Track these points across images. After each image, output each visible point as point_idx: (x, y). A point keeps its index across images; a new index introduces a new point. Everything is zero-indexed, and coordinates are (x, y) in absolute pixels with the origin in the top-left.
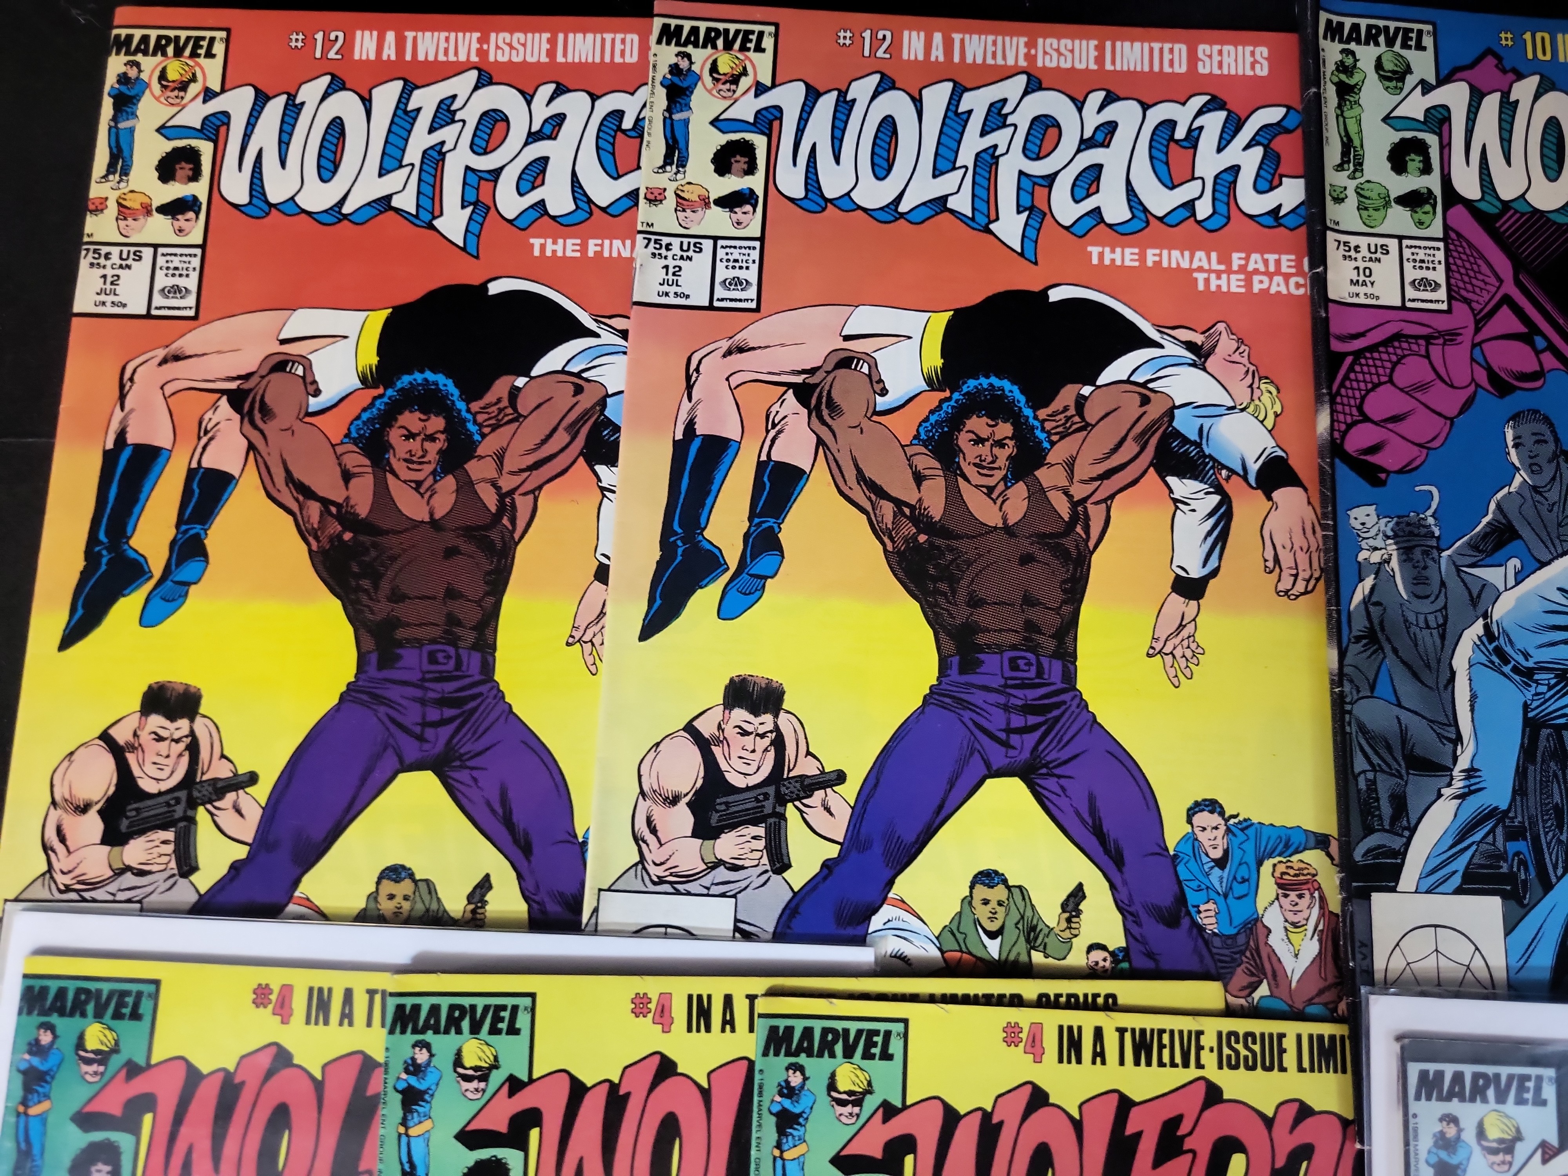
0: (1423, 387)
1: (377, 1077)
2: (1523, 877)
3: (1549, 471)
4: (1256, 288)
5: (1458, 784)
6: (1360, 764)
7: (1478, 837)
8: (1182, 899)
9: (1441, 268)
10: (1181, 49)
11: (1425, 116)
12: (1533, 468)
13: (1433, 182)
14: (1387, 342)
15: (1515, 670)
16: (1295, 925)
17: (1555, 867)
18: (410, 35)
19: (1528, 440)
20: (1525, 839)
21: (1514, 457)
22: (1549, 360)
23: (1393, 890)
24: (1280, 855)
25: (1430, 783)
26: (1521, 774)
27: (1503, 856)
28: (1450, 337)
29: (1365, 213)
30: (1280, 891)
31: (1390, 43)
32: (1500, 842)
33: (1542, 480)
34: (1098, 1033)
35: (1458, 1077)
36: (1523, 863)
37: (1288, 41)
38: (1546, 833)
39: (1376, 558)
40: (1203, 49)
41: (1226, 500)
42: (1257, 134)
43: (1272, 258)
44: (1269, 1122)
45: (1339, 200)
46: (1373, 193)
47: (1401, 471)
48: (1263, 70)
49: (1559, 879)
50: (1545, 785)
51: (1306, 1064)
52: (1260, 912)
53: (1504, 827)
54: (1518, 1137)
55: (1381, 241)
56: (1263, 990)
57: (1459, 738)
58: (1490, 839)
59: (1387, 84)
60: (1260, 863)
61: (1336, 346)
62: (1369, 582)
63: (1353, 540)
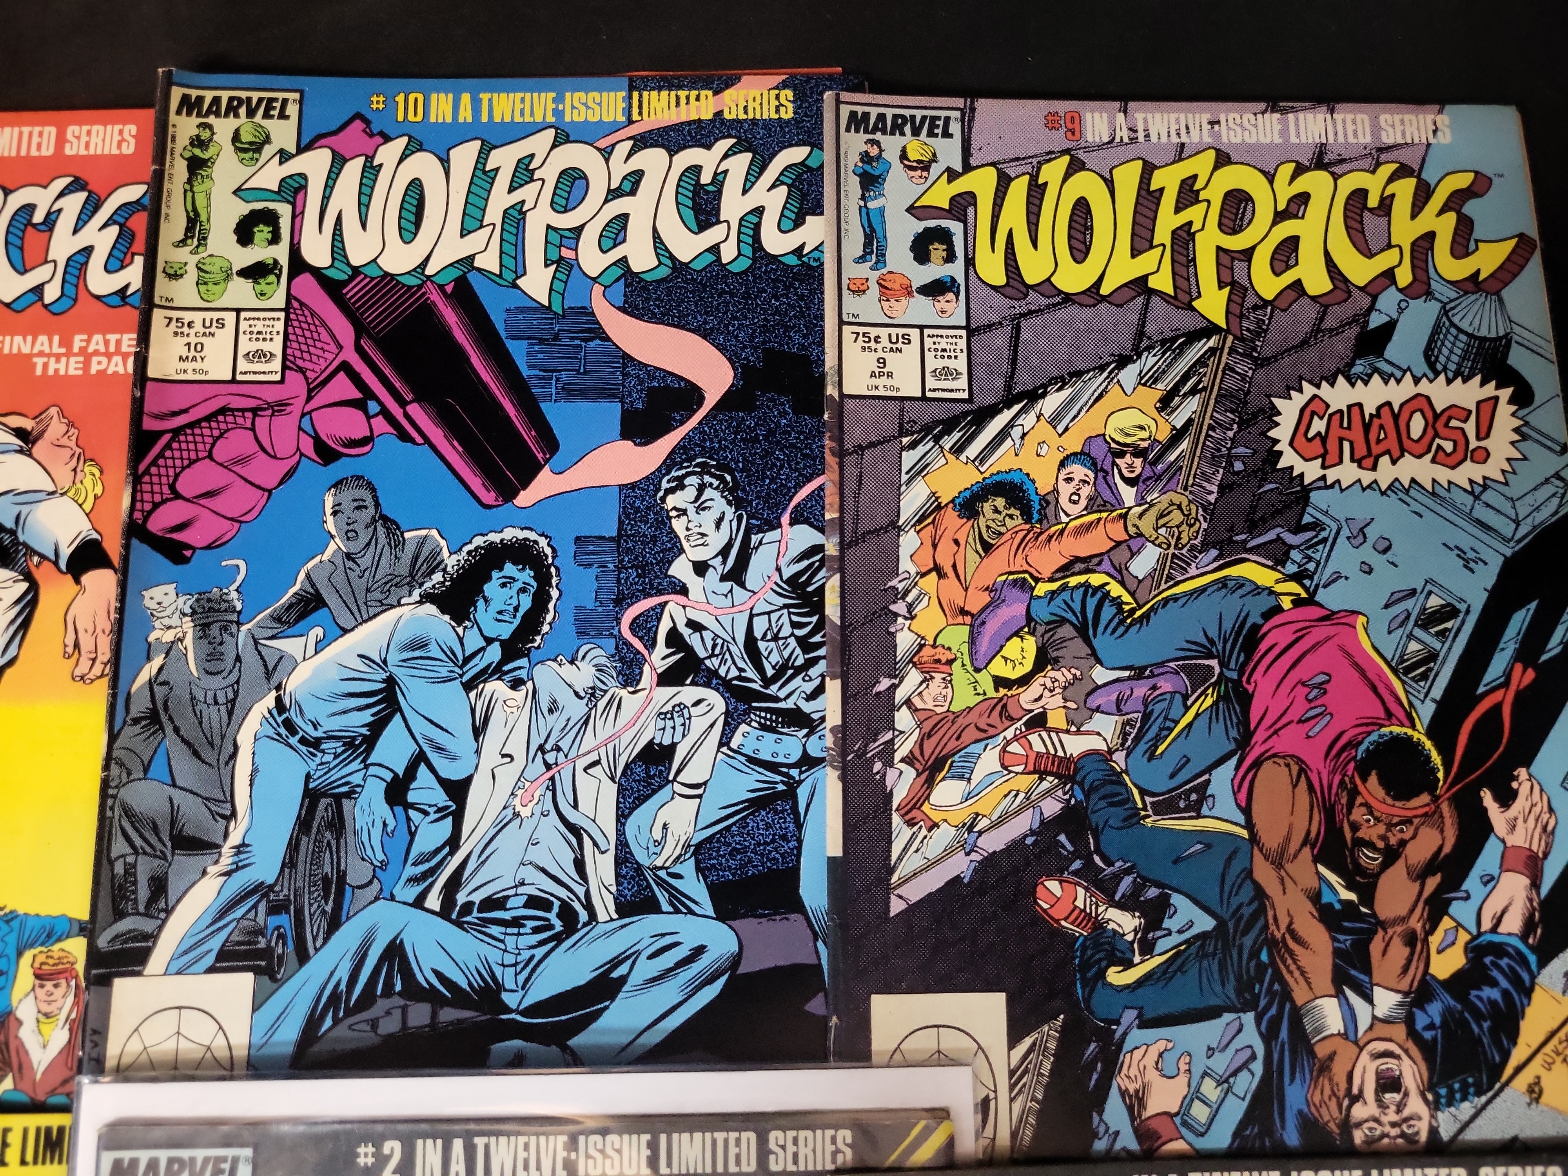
0: (243, 460)
2: (280, 951)
3: (365, 536)
4: (94, 368)
5: (227, 859)
7: (239, 912)
9: (279, 340)
10: (51, 131)
11: (280, 185)
12: (350, 535)
14: (208, 418)
15: (303, 741)
16: (47, 1015)
17: (315, 939)
19: (348, 506)
20: (288, 912)
21: (331, 526)
22: (380, 424)
23: (139, 974)
24: (42, 944)
25: (195, 862)
26: (293, 846)
27: (261, 932)
28: (278, 407)
29: (203, 288)
30: (37, 982)
31: (251, 113)
32: (261, 919)
33: (355, 547)
36: (282, 937)
37: (149, 117)
38: (311, 905)
39: (169, 636)
40: (72, 130)
41: (34, 587)
42: (115, 213)
43: (113, 338)
45: (174, 276)
46: (214, 267)
47: (209, 547)
48: (129, 149)
49: (317, 950)
50: (316, 855)
51: (29, 1157)
52: (14, 1004)
53: (268, 901)
55: (216, 315)
56: (8, 1083)
57: (234, 814)
58: (251, 915)
59: (242, 155)
60: (20, 954)
61: (148, 424)
62: (157, 661)
63: (148, 620)
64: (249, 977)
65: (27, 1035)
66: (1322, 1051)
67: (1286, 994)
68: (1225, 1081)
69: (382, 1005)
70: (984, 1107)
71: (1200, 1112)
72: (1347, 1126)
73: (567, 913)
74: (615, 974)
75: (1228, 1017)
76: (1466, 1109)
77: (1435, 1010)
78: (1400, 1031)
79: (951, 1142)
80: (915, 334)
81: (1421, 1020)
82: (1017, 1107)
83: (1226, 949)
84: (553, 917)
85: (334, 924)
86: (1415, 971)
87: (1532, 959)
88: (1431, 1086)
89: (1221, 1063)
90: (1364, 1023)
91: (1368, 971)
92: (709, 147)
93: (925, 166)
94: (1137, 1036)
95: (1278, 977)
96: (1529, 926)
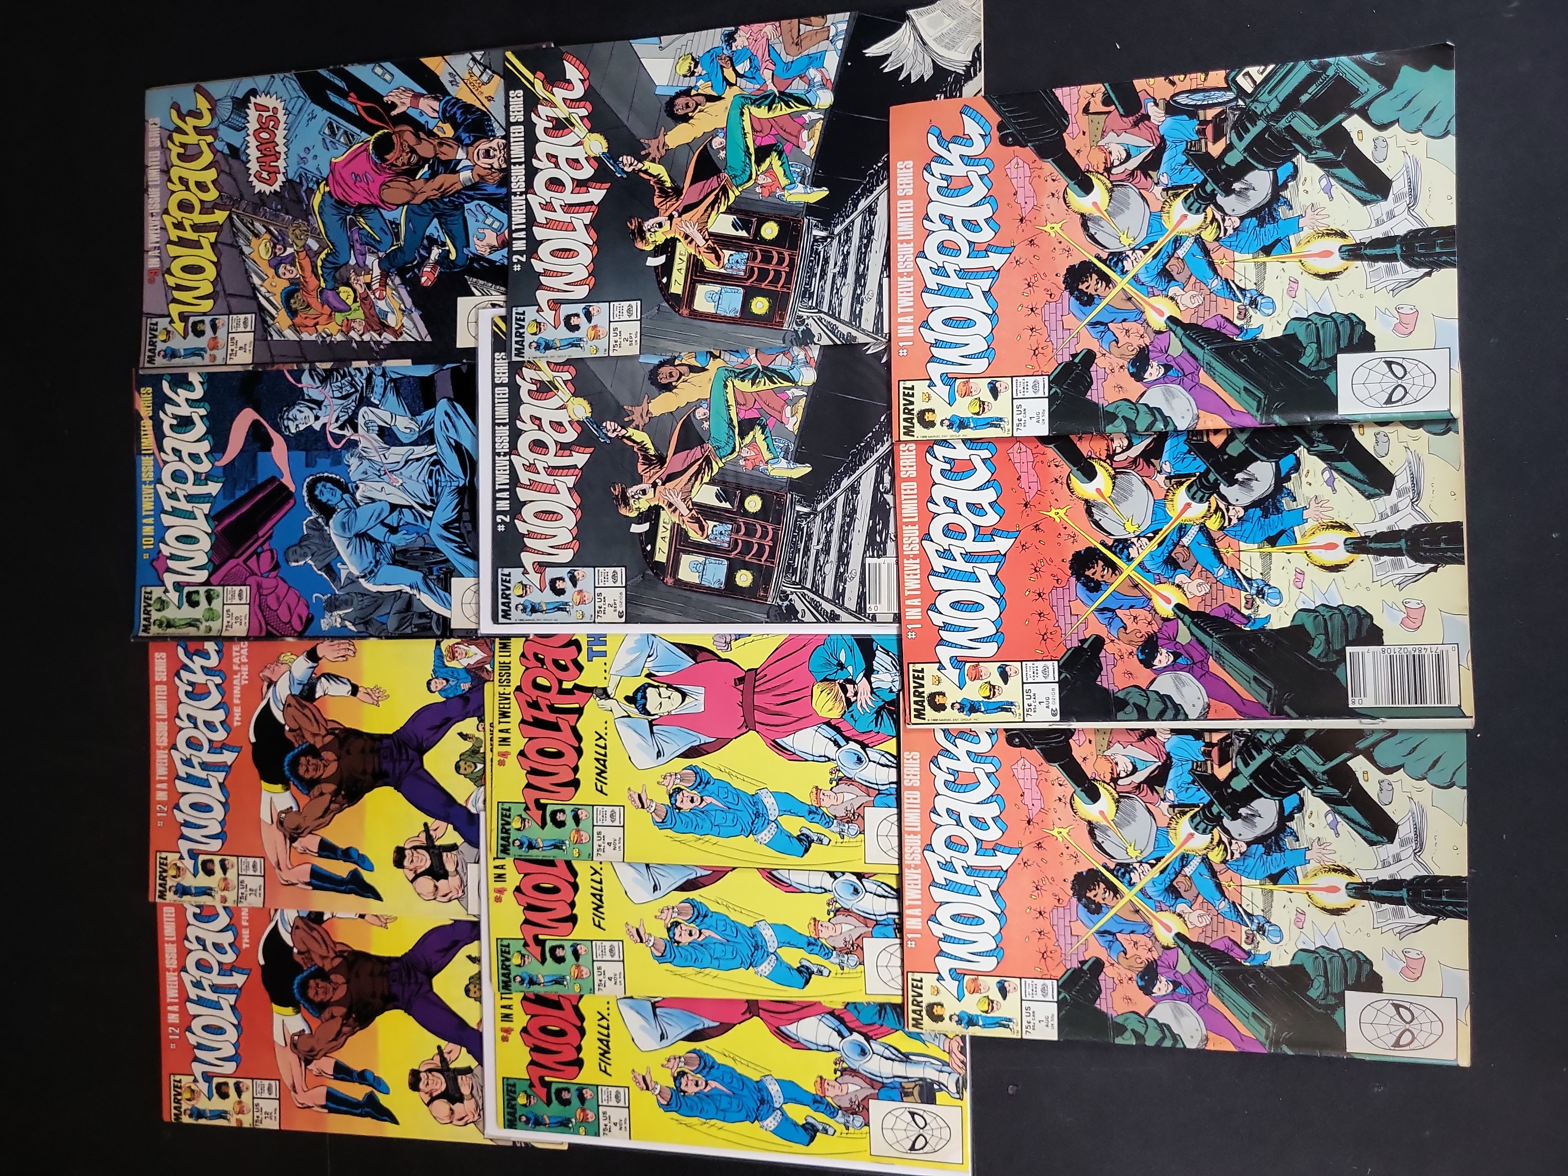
0: (278, 598)
1: (528, 995)
3: (306, 550)
4: (246, 660)
5: (415, 592)
6: (408, 631)
7: (432, 585)
8: (460, 696)
9: (235, 588)
10: (157, 687)
11: (177, 592)
12: (305, 556)
13: (202, 590)
14: (262, 612)
15: (376, 566)
16: (465, 653)
18: (168, 1000)
19: (295, 557)
21: (302, 563)
22: (266, 547)
24: (443, 659)
25: (415, 603)
26: (411, 568)
27: (438, 576)
28: (259, 586)
29: (215, 619)
30: (455, 659)
31: (149, 605)
33: (309, 553)
34: (501, 731)
35: (503, 604)
37: (151, 645)
39: (339, 620)
40: (157, 679)
41: (323, 675)
42: (188, 658)
43: (234, 654)
44: (527, 669)
45: (210, 630)
46: (207, 615)
47: (308, 608)
48: (164, 655)
49: (445, 556)
50: (414, 559)
51: (508, 654)
52: (463, 667)
54: (521, 583)
55: (225, 613)
56: (488, 667)
57: (400, 591)
58: (433, 581)
59: (166, 607)
60: (447, 666)
61: (263, 634)
62: (347, 623)
63: (333, 628)
64: (453, 579)
65: (472, 661)
66: (477, 179)
67: (458, 192)
68: (487, 215)
69: (464, 531)
70: (494, 306)
71: (496, 225)
72: (501, 170)
73: (434, 464)
74: (454, 444)
75: (466, 214)
76: (495, 125)
77: (464, 136)
78: (470, 148)
79: (501, 317)
80: (231, 335)
81: (467, 141)
82: (494, 293)
83: (444, 214)
84: (435, 469)
85: (436, 550)
86: (451, 143)
87: (447, 98)
88: (488, 138)
89: (481, 217)
90: (468, 163)
91: (451, 161)
92: (162, 422)
93: (168, 332)
94: (472, 249)
95: (453, 195)
96: (436, 99)
